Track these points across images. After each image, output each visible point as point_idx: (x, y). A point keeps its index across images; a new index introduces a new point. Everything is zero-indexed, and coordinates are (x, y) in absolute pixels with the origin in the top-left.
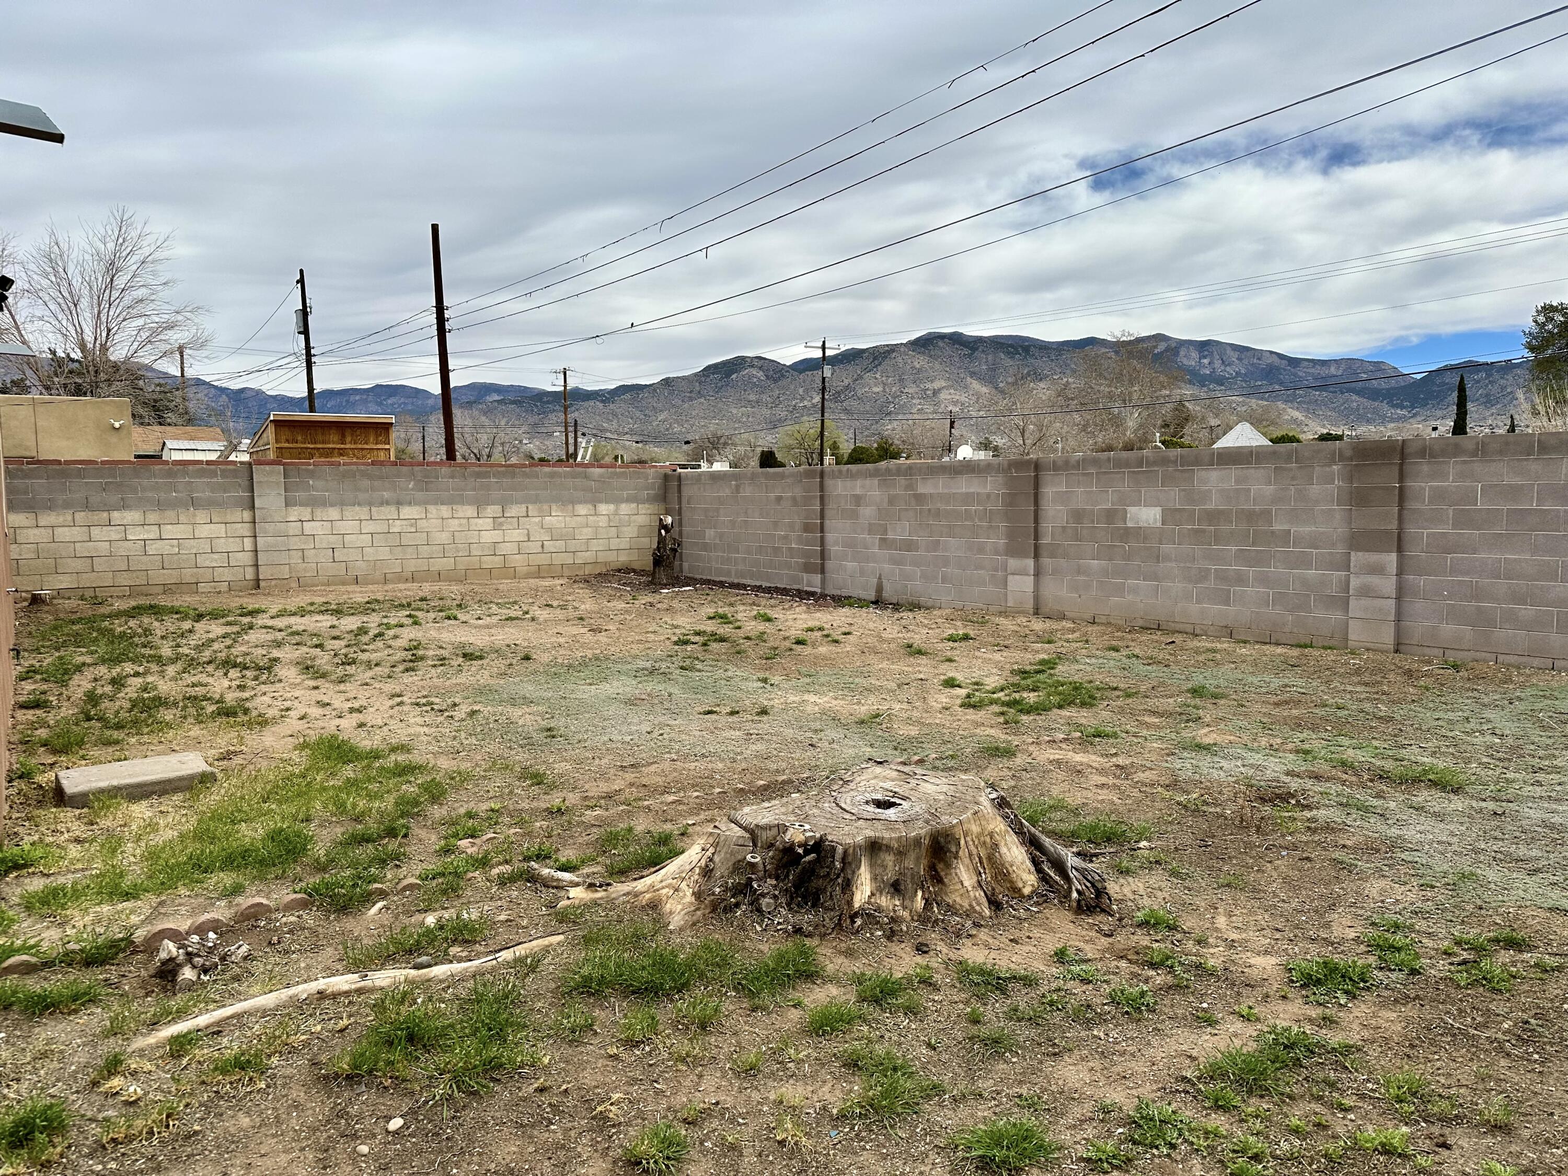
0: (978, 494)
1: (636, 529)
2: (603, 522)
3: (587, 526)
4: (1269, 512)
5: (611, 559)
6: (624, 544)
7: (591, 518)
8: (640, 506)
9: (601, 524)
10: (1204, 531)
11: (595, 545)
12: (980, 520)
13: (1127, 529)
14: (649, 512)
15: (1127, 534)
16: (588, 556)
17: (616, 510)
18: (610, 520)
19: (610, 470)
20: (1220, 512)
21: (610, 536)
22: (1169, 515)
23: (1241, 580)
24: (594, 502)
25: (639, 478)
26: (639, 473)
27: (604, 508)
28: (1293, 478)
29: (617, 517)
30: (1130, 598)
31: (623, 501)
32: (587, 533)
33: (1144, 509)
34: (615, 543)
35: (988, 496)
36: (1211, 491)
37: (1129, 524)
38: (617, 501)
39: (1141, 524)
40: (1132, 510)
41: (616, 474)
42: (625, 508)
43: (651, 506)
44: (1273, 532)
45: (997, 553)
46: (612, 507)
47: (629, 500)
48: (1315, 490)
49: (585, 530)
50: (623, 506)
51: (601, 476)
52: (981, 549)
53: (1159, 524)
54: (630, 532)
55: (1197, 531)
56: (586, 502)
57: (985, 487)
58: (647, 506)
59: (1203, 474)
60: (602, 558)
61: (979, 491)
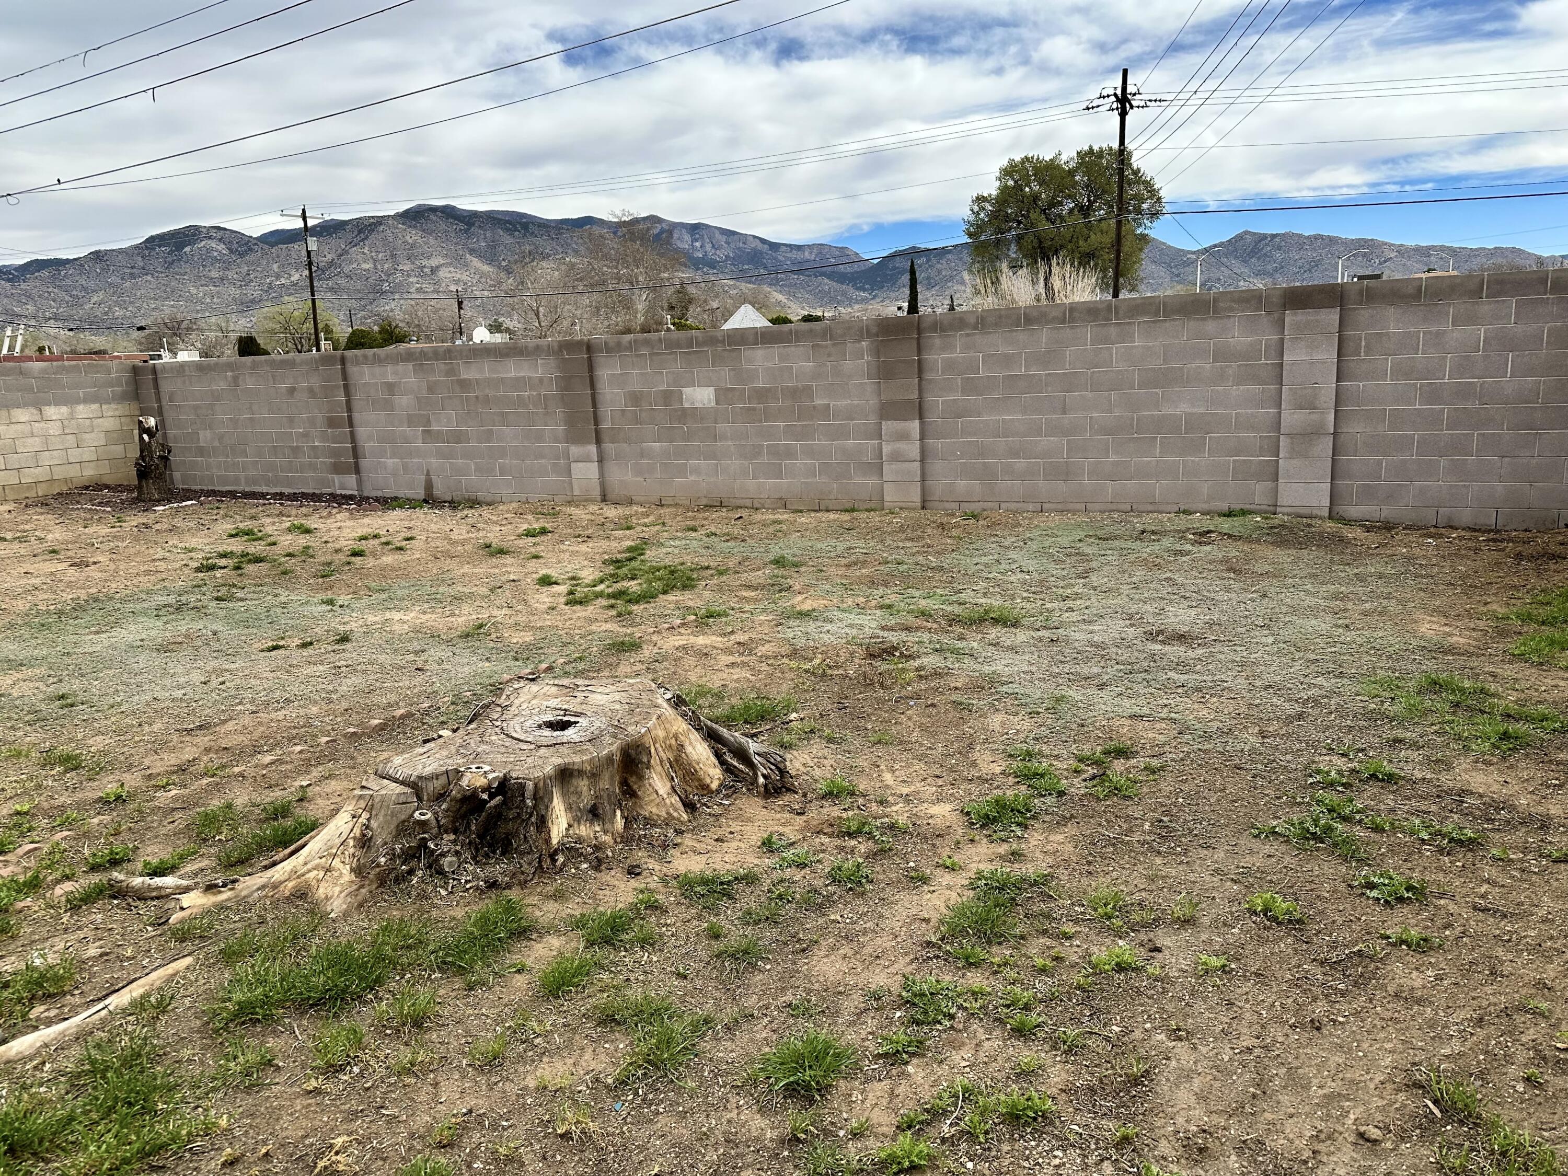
0: (529, 378)
1: (103, 435)
2: (54, 429)
3: (33, 436)
4: (810, 388)
5: (72, 475)
6: (88, 454)
7: (37, 424)
8: (104, 407)
9: (51, 432)
10: (754, 409)
11: (46, 459)
12: (535, 406)
13: (684, 410)
14: (117, 413)
15: (685, 415)
16: (40, 473)
17: (72, 413)
18: (63, 427)
19: (55, 363)
20: (768, 390)
21: (67, 445)
22: (722, 395)
23: (790, 453)
24: (39, 404)
25: (98, 372)
26: (96, 366)
27: (52, 412)
28: (829, 355)
29: (73, 422)
30: (692, 478)
31: (78, 401)
32: (34, 444)
33: (698, 389)
34: (74, 455)
35: (541, 380)
36: (757, 370)
37: (686, 405)
38: (71, 401)
39: (697, 405)
40: (687, 391)
41: (64, 367)
42: (83, 411)
43: (120, 406)
44: (814, 407)
45: (556, 440)
46: (64, 410)
47: (86, 400)
48: (848, 365)
49: (30, 440)
50: (81, 407)
51: (44, 371)
52: (539, 437)
53: (713, 404)
54: (95, 439)
55: (749, 409)
56: (26, 405)
57: (537, 371)
58: (113, 406)
59: (748, 353)
60: (59, 473)
61: (531, 375)
